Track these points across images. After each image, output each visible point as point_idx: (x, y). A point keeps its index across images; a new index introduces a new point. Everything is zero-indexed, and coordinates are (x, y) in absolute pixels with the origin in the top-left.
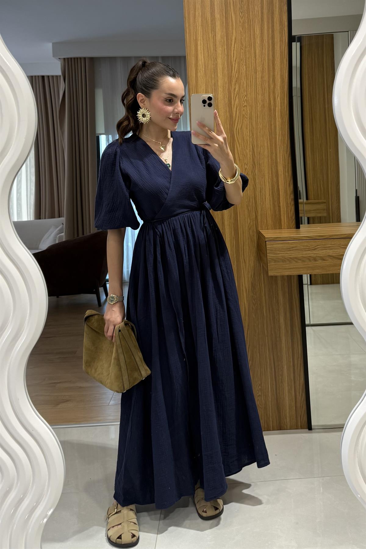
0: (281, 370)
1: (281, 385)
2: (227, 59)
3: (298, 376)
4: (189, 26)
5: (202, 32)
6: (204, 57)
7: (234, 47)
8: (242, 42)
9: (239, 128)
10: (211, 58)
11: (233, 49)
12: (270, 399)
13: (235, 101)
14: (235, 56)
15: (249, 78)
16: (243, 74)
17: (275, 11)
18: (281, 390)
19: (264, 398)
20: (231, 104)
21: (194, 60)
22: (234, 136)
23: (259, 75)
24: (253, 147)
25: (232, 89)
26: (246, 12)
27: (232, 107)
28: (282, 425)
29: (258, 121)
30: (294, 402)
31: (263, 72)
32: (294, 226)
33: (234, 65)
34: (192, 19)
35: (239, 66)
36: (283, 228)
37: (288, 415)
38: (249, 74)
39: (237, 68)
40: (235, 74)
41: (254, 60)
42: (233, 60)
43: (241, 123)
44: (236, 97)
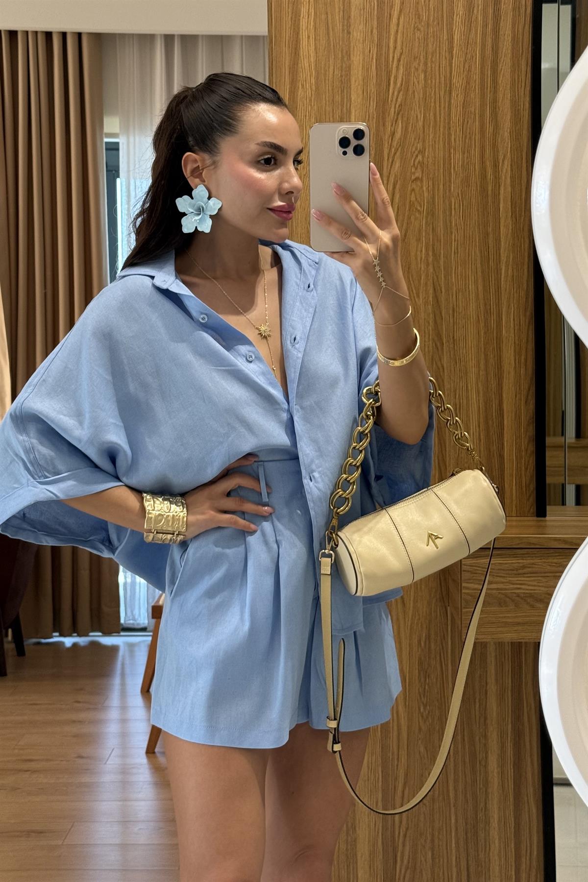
2: (377, 54)
6: (315, 49)
7: (398, 25)
8: (420, 10)
10: (334, 51)
11: (395, 28)
13: (391, 167)
14: (399, 47)
15: (434, 106)
16: (416, 96)
21: (287, 55)
24: (435, 289)
25: (385, 134)
29: (451, 223)
31: (467, 90)
32: (533, 509)
33: (394, 71)
35: (408, 73)
38: (432, 95)
39: (402, 79)
40: (396, 93)
41: (446, 58)
42: (393, 58)
43: (405, 225)
44: (395, 157)
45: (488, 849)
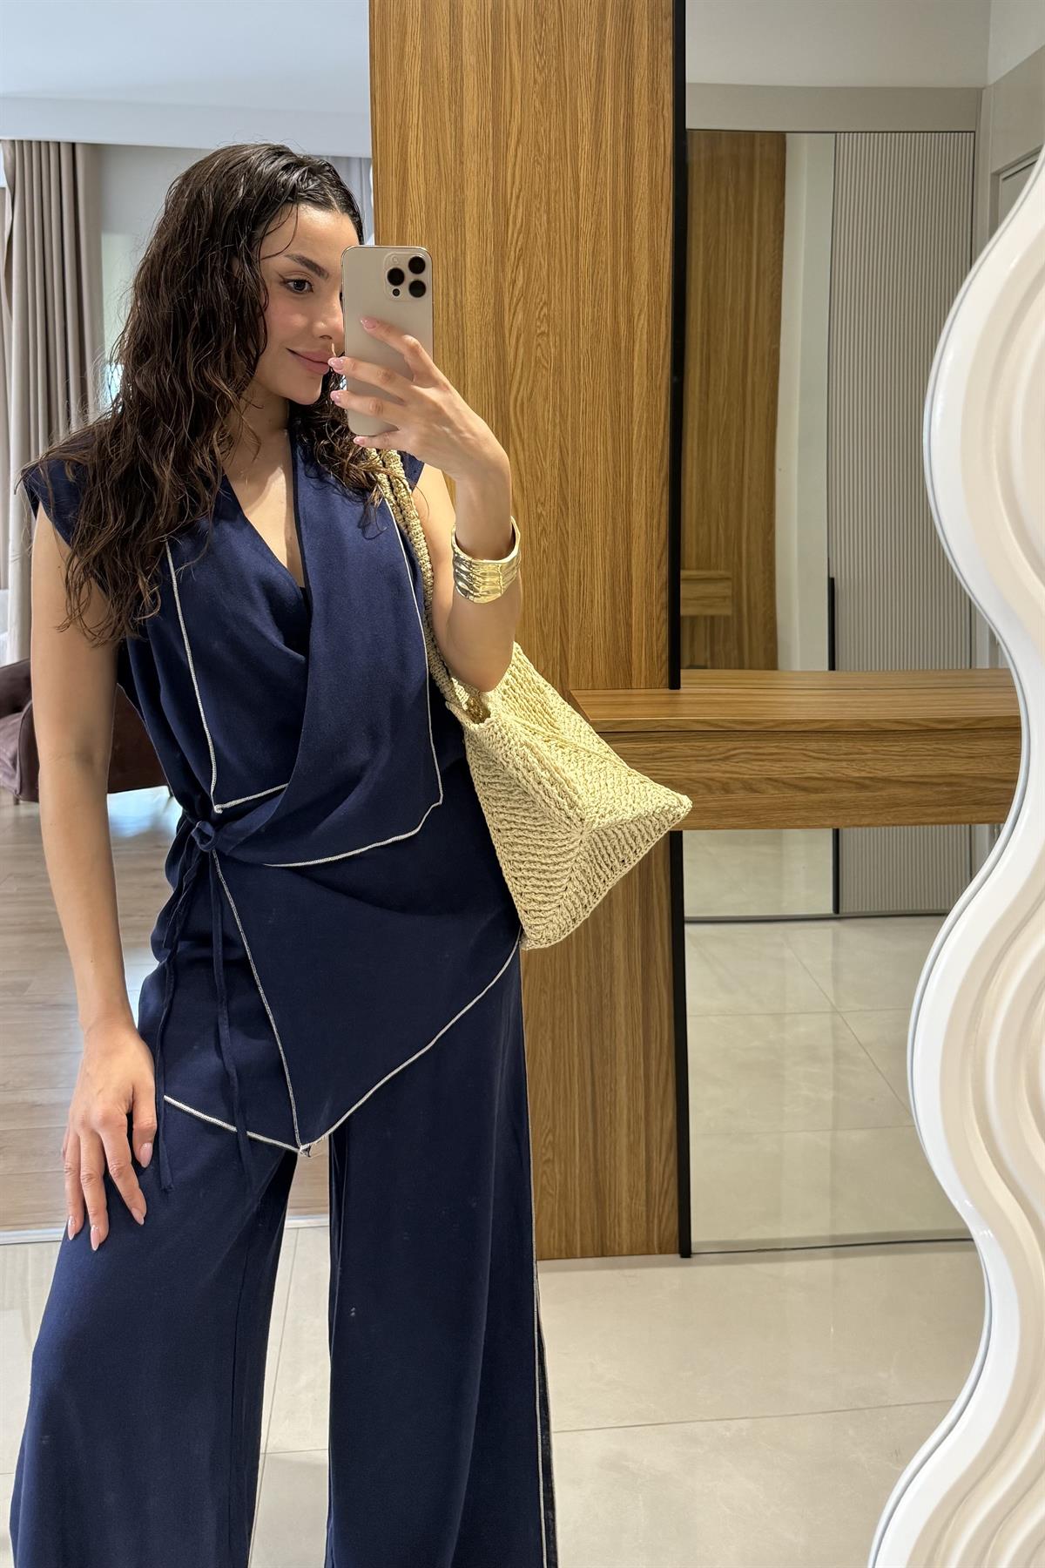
0: (611, 1090)
1: (608, 1133)
2: (493, 189)
3: (659, 1107)
4: (384, 83)
5: (423, 104)
6: (426, 180)
7: (516, 156)
8: (540, 140)
9: (525, 396)
10: (446, 184)
11: (513, 159)
12: (577, 1171)
13: (513, 318)
14: (517, 182)
15: (558, 251)
16: (539, 240)
17: (638, 57)
18: (608, 1147)
19: (560, 1167)
20: (502, 326)
22: (509, 420)
23: (586, 246)
24: (561, 452)
25: (505, 281)
26: (554, 54)
27: (504, 337)
28: (608, 1244)
29: (579, 381)
30: (644, 1180)
31: (597, 236)
32: (666, 681)
34: (394, 63)
35: (528, 214)
36: (634, 686)
37: (624, 1215)
38: (557, 240)
39: (522, 219)
40: (515, 235)
41: (571, 198)
42: (512, 194)
43: (530, 382)
44: (518, 308)
45: (614, 1034)
